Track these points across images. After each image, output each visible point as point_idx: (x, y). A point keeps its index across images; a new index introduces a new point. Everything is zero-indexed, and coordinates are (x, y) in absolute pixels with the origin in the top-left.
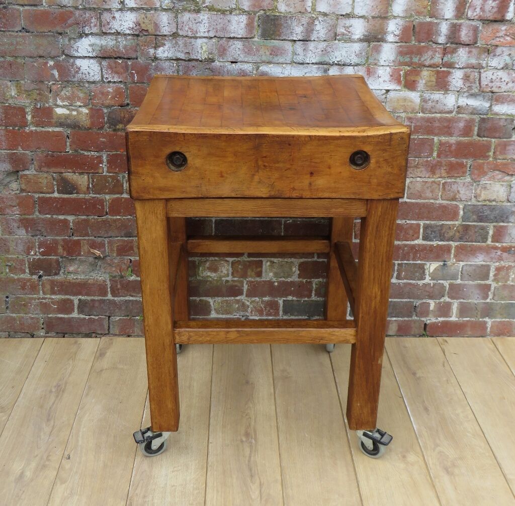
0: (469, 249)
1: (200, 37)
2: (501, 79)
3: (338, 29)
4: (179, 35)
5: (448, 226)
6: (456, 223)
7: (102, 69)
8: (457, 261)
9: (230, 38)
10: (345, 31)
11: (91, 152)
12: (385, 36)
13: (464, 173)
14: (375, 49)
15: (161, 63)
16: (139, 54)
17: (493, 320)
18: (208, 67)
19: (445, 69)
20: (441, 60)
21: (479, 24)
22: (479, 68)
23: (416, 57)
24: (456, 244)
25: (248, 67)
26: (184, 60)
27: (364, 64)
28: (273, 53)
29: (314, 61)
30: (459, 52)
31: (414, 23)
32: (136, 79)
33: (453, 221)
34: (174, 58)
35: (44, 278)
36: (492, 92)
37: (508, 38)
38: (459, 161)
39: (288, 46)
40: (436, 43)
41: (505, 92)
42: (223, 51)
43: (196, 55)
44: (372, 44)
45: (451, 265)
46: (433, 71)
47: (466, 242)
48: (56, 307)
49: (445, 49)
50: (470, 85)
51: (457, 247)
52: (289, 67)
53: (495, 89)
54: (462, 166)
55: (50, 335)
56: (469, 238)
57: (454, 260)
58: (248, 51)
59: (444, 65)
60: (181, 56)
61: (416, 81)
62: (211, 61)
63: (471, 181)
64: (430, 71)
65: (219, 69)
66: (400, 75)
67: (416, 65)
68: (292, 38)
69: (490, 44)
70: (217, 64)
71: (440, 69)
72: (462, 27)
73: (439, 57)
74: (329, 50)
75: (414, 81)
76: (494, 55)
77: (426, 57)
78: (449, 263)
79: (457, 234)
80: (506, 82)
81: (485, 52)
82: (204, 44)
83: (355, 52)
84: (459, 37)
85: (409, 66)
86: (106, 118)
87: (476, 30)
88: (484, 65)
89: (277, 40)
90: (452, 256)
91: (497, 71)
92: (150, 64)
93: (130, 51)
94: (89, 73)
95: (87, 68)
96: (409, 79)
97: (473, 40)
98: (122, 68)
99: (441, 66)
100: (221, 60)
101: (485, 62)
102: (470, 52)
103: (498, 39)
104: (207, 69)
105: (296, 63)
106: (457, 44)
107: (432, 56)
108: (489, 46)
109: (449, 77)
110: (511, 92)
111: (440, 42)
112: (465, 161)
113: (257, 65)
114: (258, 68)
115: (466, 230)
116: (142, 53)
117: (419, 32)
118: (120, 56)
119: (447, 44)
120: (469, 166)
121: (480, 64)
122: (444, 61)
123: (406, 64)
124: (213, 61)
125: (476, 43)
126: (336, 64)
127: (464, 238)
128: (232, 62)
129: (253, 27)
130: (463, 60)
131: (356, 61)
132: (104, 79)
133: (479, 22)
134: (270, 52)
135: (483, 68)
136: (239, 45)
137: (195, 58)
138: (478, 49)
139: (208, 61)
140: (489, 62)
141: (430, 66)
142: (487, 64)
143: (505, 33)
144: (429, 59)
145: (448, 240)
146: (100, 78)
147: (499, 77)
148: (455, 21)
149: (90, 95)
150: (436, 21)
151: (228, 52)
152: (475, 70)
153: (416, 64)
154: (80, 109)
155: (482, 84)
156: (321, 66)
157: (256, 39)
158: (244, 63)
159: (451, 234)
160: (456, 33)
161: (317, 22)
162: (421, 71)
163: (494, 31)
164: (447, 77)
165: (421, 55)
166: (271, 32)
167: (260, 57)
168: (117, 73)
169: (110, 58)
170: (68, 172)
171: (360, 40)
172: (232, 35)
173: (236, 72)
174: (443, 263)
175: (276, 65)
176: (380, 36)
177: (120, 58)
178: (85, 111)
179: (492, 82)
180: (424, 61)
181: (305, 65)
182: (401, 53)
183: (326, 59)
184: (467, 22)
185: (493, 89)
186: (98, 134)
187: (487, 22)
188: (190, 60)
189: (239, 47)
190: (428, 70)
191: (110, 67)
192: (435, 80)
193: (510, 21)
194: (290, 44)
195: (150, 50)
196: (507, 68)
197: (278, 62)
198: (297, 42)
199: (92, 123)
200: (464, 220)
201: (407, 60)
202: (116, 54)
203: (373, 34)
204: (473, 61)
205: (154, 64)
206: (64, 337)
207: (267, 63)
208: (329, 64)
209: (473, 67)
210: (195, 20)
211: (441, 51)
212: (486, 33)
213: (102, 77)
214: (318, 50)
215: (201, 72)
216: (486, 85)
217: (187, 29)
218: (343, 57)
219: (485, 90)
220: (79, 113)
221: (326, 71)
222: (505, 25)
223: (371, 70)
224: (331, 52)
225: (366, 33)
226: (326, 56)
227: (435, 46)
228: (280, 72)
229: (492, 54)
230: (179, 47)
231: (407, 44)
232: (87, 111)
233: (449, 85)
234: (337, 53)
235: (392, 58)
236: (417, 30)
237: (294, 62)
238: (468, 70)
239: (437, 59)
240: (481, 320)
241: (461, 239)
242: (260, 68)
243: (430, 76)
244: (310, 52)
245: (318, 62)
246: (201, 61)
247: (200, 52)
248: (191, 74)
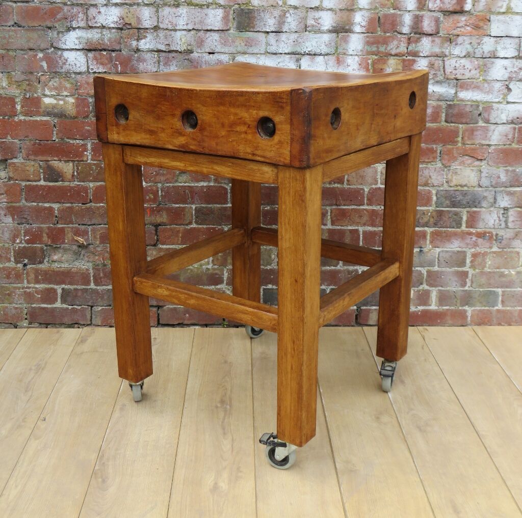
0: (444, 234)
1: (180, 30)
2: (464, 66)
3: (308, 21)
4: (160, 28)
5: (422, 212)
6: (430, 208)
7: (87, 61)
8: (433, 247)
9: (207, 30)
10: (314, 23)
11: (77, 141)
12: (352, 28)
13: (435, 158)
14: (343, 39)
15: (143, 54)
16: (122, 46)
17: (473, 308)
18: (187, 58)
19: (411, 58)
20: (406, 49)
21: (440, 15)
22: (442, 56)
23: (383, 47)
24: (432, 229)
25: (225, 58)
26: (165, 52)
27: (334, 54)
28: (248, 44)
29: (287, 52)
30: (423, 41)
31: (379, 15)
32: (119, 70)
33: (426, 206)
34: (155, 50)
35: (29, 267)
36: (457, 80)
37: (468, 28)
38: (429, 146)
39: (261, 37)
40: (401, 34)
41: (469, 79)
42: (201, 43)
43: (176, 46)
44: (341, 35)
45: (427, 252)
46: (399, 60)
47: (441, 227)
48: (39, 296)
49: (409, 39)
50: (435, 73)
51: (432, 233)
52: (263, 57)
53: (459, 77)
54: (432, 151)
55: (33, 326)
56: (443, 223)
57: (431, 246)
58: (225, 43)
59: (409, 54)
60: (163, 48)
61: (384, 69)
62: (189, 52)
63: (442, 166)
64: (396, 60)
65: (198, 59)
66: (368, 64)
68: (264, 30)
69: (451, 34)
71: (405, 58)
72: (424, 18)
73: (405, 47)
74: (300, 40)
75: (381, 69)
76: (456, 44)
77: (392, 47)
78: (425, 250)
79: (432, 220)
80: (469, 69)
81: (447, 41)
82: (183, 36)
83: (325, 42)
84: (422, 27)
85: (376, 55)
86: (91, 108)
87: (437, 21)
88: (447, 53)
89: (251, 31)
90: (428, 242)
91: (459, 59)
92: (132, 55)
93: (114, 44)
94: (75, 65)
95: (74, 60)
96: (377, 68)
97: (436, 30)
98: (107, 59)
99: (407, 55)
100: (199, 51)
101: (447, 50)
102: (433, 41)
103: (459, 29)
104: (186, 59)
105: (269, 53)
106: (420, 34)
107: (397, 45)
108: (451, 36)
109: (414, 65)
110: (474, 79)
111: (404, 32)
112: (434, 146)
113: (233, 55)
114: (234, 59)
115: (440, 216)
116: (126, 46)
117: (384, 23)
118: (104, 47)
119: (410, 34)
120: (439, 151)
121: (443, 52)
122: (409, 50)
123: (373, 53)
124: (191, 52)
125: (438, 33)
126: (307, 54)
127: (439, 224)
128: (210, 53)
129: (228, 20)
130: (427, 49)
131: (326, 51)
132: (90, 70)
133: (440, 14)
134: (245, 43)
135: (446, 56)
136: (216, 36)
137: (175, 49)
138: (441, 39)
139: (187, 52)
140: (452, 50)
141: (396, 55)
142: (450, 52)
143: (465, 24)
144: (395, 48)
145: (423, 226)
146: (86, 69)
147: (462, 65)
148: (418, 13)
149: (76, 86)
150: (399, 13)
151: (205, 44)
152: (439, 58)
153: (382, 53)
154: (67, 99)
155: (446, 72)
156: (293, 56)
157: (232, 31)
158: (222, 54)
159: (425, 220)
160: (418, 24)
161: (288, 15)
162: (388, 59)
163: (455, 22)
164: (412, 65)
165: (387, 44)
166: (246, 24)
167: (236, 48)
168: (102, 64)
169: (95, 50)
170: (55, 160)
171: (330, 31)
172: (209, 28)
173: (213, 63)
174: (419, 249)
175: (251, 55)
176: (347, 28)
177: (105, 50)
178: (71, 100)
179: (456, 69)
180: (390, 50)
181: (278, 55)
182: (368, 43)
183: (298, 50)
184: (429, 13)
185: (457, 76)
186: (83, 123)
187: (447, 14)
188: (170, 52)
189: (215, 39)
190: (394, 59)
191: (95, 58)
192: (401, 68)
193: (469, 12)
194: (264, 35)
195: (133, 42)
196: (469, 56)
197: (253, 52)
198: (270, 34)
199: (78, 112)
200: (437, 205)
201: (374, 49)
202: (101, 46)
203: (340, 26)
204: (437, 50)
205: (136, 55)
206: (47, 328)
207: (243, 53)
208: (301, 54)
209: (437, 56)
210: (175, 14)
211: (405, 41)
212: (447, 24)
213: (88, 67)
214: (290, 41)
215: (180, 63)
216: (451, 72)
217: (167, 22)
218: (314, 47)
219: (449, 77)
220: (66, 103)
221: (298, 60)
222: (464, 16)
223: (340, 59)
224: (302, 42)
225: (334, 25)
226: (298, 46)
227: (399, 36)
229: (454, 43)
230: (160, 39)
231: (374, 34)
232: (73, 101)
234: (308, 44)
235: (360, 47)
236: (382, 21)
237: (268, 52)
238: (433, 59)
239: (403, 49)
240: (460, 308)
241: (435, 225)
242: (236, 59)
243: (396, 64)
244: (283, 43)
245: (290, 52)
246: (180, 52)
247: (179, 43)
248: (171, 64)
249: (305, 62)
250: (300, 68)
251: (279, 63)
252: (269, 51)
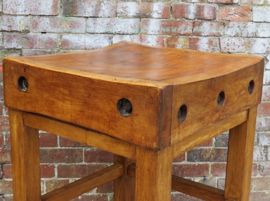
0: (221, 167)
1: (19, 15)
2: (234, 43)
3: (118, 9)
4: (4, 14)
5: (205, 151)
6: (211, 147)
8: (213, 176)
9: (41, 16)
10: (123, 11)
12: (151, 14)
14: (144, 23)
18: (25, 36)
19: (195, 37)
20: (192, 31)
21: (216, 6)
22: (218, 36)
23: (174, 29)
24: (212, 163)
25: (54, 36)
26: (8, 31)
27: (138, 33)
28: (72, 26)
29: (101, 32)
30: (204, 25)
31: (171, 5)
33: (208, 146)
34: (0, 30)
36: (229, 53)
37: (237, 16)
39: (82, 20)
40: (187, 19)
41: (238, 52)
42: (35, 25)
43: (16, 27)
44: (143, 19)
45: (210, 180)
46: (187, 38)
47: (219, 161)
49: (194, 23)
50: (213, 48)
51: (213, 165)
52: (83, 36)
53: (231, 51)
56: (221, 158)
57: (212, 176)
58: (54, 25)
59: (194, 34)
60: (6, 28)
61: (175, 45)
62: (27, 32)
64: (184, 38)
65: (33, 37)
66: (164, 41)
67: (174, 34)
68: (84, 15)
69: (225, 20)
70: (31, 34)
71: (191, 37)
72: (204, 8)
73: (191, 29)
74: (112, 23)
75: (173, 45)
76: (228, 27)
77: (181, 29)
78: (208, 178)
79: (212, 156)
80: (238, 45)
81: (222, 25)
82: (22, 20)
83: (131, 25)
84: (203, 15)
85: (169, 35)
87: (214, 10)
88: (222, 34)
89: (74, 17)
90: (210, 172)
91: (231, 38)
96: (170, 44)
97: (213, 17)
99: (192, 35)
100: (34, 31)
101: (222, 32)
102: (211, 25)
103: (230, 16)
104: (24, 37)
105: (88, 33)
106: (202, 19)
107: (185, 27)
108: (225, 21)
109: (198, 42)
110: (242, 52)
111: (190, 18)
113: (61, 34)
114: (61, 37)
115: (218, 153)
117: (175, 11)
119: (195, 19)
121: (219, 33)
122: (194, 31)
123: (167, 33)
124: (28, 32)
125: (215, 19)
126: (118, 34)
127: (217, 159)
128: (43, 33)
129: (57, 8)
130: (207, 30)
131: (131, 31)
133: (216, 5)
134: (70, 25)
135: (221, 36)
136: (47, 20)
137: (15, 29)
138: (217, 23)
139: (25, 32)
140: (225, 32)
141: (184, 35)
142: (224, 33)
143: (234, 12)
144: (183, 30)
145: (206, 161)
147: (233, 42)
148: (200, 4)
150: (186, 4)
151: (39, 26)
152: (215, 37)
153: (174, 33)
155: (221, 47)
156: (107, 35)
157: (59, 16)
158: (52, 33)
159: (208, 156)
160: (200, 12)
161: (102, 4)
162: (178, 38)
163: (227, 11)
164: (197, 42)
165: (177, 27)
166: (70, 11)
167: (62, 29)
171: (135, 17)
172: (42, 14)
173: (45, 40)
174: (203, 178)
175: (74, 35)
176: (148, 14)
179: (228, 46)
180: (180, 31)
181: (95, 35)
182: (164, 26)
183: (110, 30)
184: (208, 4)
185: (229, 51)
187: (221, 5)
188: (12, 31)
189: (47, 22)
190: (183, 38)
192: (188, 45)
193: (237, 4)
194: (84, 19)
196: (238, 36)
197: (76, 32)
198: (89, 18)
200: (216, 145)
201: (168, 30)
203: (143, 13)
204: (214, 31)
207: (68, 33)
208: (113, 34)
209: (215, 36)
210: (15, 3)
211: (191, 24)
212: (221, 12)
214: (104, 24)
215: (20, 40)
216: (225, 48)
217: (9, 9)
218: (122, 29)
219: (224, 51)
221: (110, 38)
222: (234, 6)
223: (143, 38)
224: (113, 25)
225: (138, 12)
226: (110, 28)
227: (186, 21)
228: (77, 39)
229: (227, 27)
230: (4, 22)
231: (167, 19)
233: (199, 48)
234: (118, 26)
235: (157, 29)
236: (173, 9)
237: (87, 32)
238: (211, 38)
239: (189, 30)
241: (215, 159)
242: (63, 37)
243: (185, 41)
244: (99, 25)
245: (104, 32)
246: (20, 32)
247: (19, 25)
248: (12, 41)
249: (116, 40)
250: (112, 43)
251: (96, 40)
252: (88, 31)
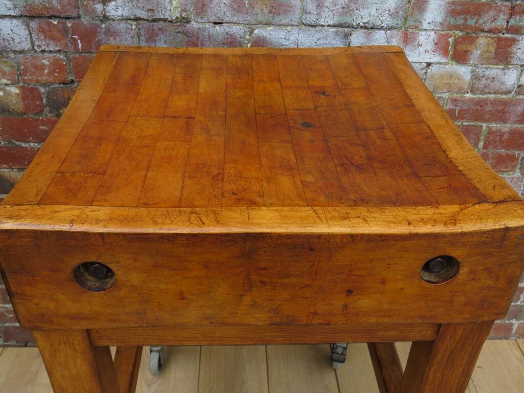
7: (30, 34)
11: (31, 144)
13: (514, 167)
14: (417, 6)
15: (114, 24)
16: (81, 12)
17: (521, 322)
18: (181, 31)
19: (509, 36)
20: (505, 23)
23: (473, 19)
25: (237, 30)
26: (147, 20)
27: (401, 27)
28: (273, 10)
29: (331, 23)
32: (80, 47)
34: (132, 17)
38: (510, 152)
42: (201, 8)
43: (163, 13)
46: (493, 38)
48: (12, 316)
49: (513, 8)
52: (295, 31)
54: (513, 158)
55: (9, 343)
58: (238, 8)
59: (509, 30)
60: (143, 14)
61: (469, 51)
62: (185, 21)
63: (521, 176)
64: (488, 39)
65: (197, 32)
66: (448, 43)
67: (471, 29)
70: (194, 25)
71: (502, 36)
73: (504, 19)
74: (353, 6)
75: (466, 51)
77: (486, 19)
83: (389, 10)
85: (461, 31)
86: (45, 100)
92: (98, 26)
93: (68, 8)
94: (13, 40)
95: (9, 32)
96: (460, 49)
98: (59, 31)
99: (504, 31)
100: (199, 20)
104: (179, 32)
107: (494, 17)
109: (513, 46)
112: (517, 153)
113: (251, 27)
114: (252, 32)
116: (86, 11)
118: (54, 14)
120: (520, 159)
122: (509, 25)
123: (457, 28)
124: (187, 21)
126: (362, 27)
128: (215, 23)
131: (389, 23)
132: (36, 47)
134: (269, 8)
137: (162, 17)
139: (180, 21)
141: (490, 31)
144: (490, 21)
146: (29, 46)
149: (18, 70)
151: (209, 10)
153: (471, 27)
154: (8, 88)
156: (340, 29)
158: (233, 24)
162: (477, 37)
164: (510, 46)
165: (480, 15)
167: (255, 16)
168: (52, 38)
169: (40, 17)
170: (4, 168)
173: (221, 38)
175: (277, 27)
177: (55, 17)
178: (14, 90)
180: (482, 24)
181: (318, 29)
182: (453, 13)
183: (348, 20)
186: (37, 120)
188: (155, 20)
189: (224, 2)
190: (486, 37)
191: (41, 30)
192: (493, 50)
195: (96, 6)
197: (281, 23)
199: (27, 107)
201: (460, 22)
202: (48, 12)
205: (103, 26)
206: (26, 346)
207: (266, 24)
208: (352, 27)
211: (507, 10)
213: (33, 43)
214: (337, 7)
215: (171, 38)
218: (372, 17)
220: (7, 94)
221: (347, 36)
223: (409, 37)
224: (355, 9)
226: (348, 15)
227: (499, 3)
228: (283, 37)
230: (138, 1)
232: (17, 91)
233: (512, 58)
234: (363, 12)
235: (439, 19)
237: (303, 24)
239: (501, 22)
240: (507, 322)
242: (256, 32)
243: (488, 44)
244: (326, 10)
245: (336, 23)
246: (171, 22)
247: (169, 8)
248: (157, 39)
249: (357, 39)
250: (349, 45)
251: (318, 40)
252: (304, 22)
